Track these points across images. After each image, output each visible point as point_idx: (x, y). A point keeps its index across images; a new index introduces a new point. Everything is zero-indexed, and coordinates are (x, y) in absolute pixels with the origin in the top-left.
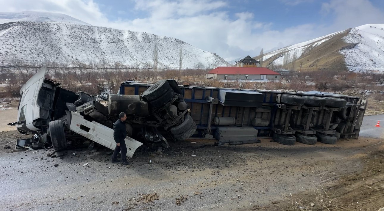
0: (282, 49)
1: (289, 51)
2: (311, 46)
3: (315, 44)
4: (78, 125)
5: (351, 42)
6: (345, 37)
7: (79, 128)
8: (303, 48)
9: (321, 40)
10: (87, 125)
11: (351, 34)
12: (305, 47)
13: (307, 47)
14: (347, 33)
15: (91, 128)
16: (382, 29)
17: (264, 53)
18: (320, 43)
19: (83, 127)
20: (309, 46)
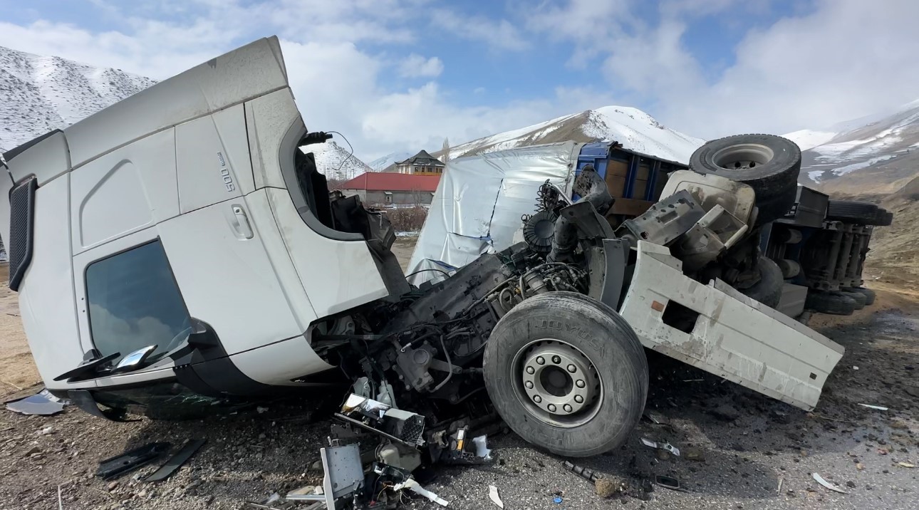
0: (477, 142)
1: (491, 146)
2: (530, 139)
3: (537, 135)
4: (656, 306)
5: (593, 136)
6: (583, 126)
7: (661, 320)
8: (516, 141)
9: (544, 129)
10: (694, 301)
11: (591, 121)
12: (520, 140)
13: (522, 139)
14: (585, 118)
15: (706, 309)
16: (631, 116)
17: (450, 147)
18: (545, 133)
19: (680, 317)
20: (527, 138)
